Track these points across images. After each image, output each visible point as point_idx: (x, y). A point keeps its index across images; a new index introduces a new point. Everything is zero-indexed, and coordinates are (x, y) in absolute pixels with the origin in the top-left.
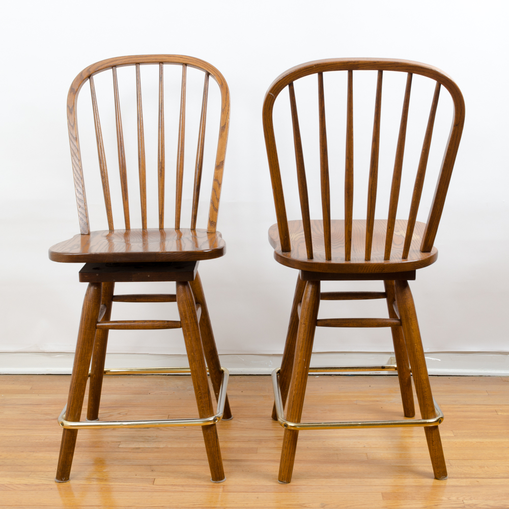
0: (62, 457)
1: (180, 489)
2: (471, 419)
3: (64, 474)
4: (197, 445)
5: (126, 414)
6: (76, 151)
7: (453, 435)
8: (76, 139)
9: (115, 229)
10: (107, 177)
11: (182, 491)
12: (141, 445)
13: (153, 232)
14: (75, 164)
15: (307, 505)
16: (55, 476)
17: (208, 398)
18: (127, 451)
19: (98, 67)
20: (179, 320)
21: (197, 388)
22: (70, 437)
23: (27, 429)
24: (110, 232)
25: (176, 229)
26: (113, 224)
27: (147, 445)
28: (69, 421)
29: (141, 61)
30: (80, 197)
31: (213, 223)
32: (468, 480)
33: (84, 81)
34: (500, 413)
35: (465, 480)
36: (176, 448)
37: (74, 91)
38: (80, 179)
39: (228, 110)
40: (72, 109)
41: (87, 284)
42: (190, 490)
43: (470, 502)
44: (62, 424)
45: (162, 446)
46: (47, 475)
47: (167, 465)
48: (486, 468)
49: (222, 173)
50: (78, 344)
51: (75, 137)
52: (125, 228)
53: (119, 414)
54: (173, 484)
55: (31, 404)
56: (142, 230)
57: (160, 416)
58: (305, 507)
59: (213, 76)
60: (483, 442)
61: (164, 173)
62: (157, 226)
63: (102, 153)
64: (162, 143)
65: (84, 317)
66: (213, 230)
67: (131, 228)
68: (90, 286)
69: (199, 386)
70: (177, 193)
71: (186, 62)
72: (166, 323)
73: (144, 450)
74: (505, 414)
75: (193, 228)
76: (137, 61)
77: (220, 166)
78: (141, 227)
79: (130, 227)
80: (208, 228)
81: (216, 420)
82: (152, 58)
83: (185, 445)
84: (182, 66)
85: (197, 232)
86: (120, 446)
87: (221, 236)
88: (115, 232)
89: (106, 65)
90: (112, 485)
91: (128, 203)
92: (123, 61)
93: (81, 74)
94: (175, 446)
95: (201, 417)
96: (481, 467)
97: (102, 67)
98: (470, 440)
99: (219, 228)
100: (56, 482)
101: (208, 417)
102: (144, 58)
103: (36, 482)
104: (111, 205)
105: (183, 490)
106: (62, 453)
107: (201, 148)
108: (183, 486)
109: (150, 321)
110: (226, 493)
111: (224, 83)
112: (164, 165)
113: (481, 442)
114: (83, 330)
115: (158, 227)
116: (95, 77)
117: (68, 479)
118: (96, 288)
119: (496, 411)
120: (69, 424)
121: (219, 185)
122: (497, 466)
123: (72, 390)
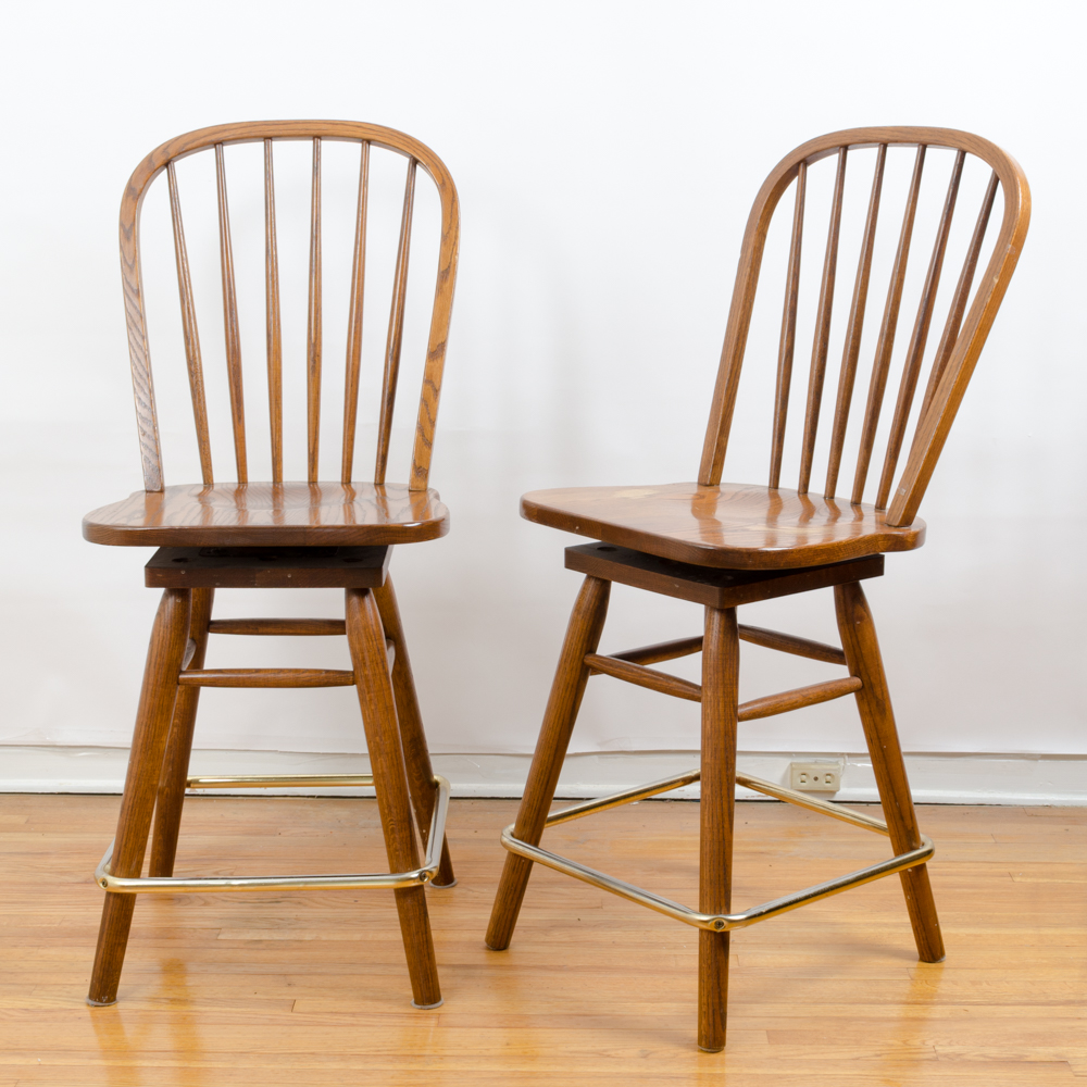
0: (101, 951)
1: (349, 1020)
2: (958, 890)
3: (105, 987)
4: (382, 936)
5: (231, 873)
6: (137, 318)
8: (138, 293)
9: (215, 482)
10: (201, 372)
11: (353, 1025)
12: (265, 936)
13: (296, 489)
14: (134, 344)
15: (613, 1053)
16: (87, 994)
17: (408, 831)
18: (234, 946)
19: (186, 144)
20: (351, 668)
21: (386, 811)
22: (120, 910)
24: (205, 488)
25: (343, 484)
26: (211, 471)
27: (276, 936)
28: (119, 877)
29: (276, 133)
30: (145, 413)
31: (421, 470)
32: (945, 1007)
33: (155, 172)
34: (1018, 879)
35: (939, 1007)
36: (337, 941)
37: (134, 194)
38: (145, 376)
39: (456, 237)
40: (129, 230)
41: (161, 591)
42: (369, 1023)
43: (949, 1050)
44: (105, 883)
45: (308, 937)
46: (68, 992)
47: (321, 974)
48: (985, 984)
49: (441, 368)
50: (139, 717)
51: (135, 288)
52: (236, 480)
53: (216, 873)
54: (334, 1010)
55: (28, 853)
56: (271, 485)
58: (608, 1056)
59: (424, 167)
60: (980, 936)
61: (320, 366)
62: (304, 477)
63: (190, 324)
64: (316, 304)
65: (153, 660)
66: (421, 485)
67: (249, 480)
68: (166, 596)
69: (390, 808)
70: (346, 407)
71: (368, 137)
72: (324, 675)
73: (270, 945)
74: (1029, 880)
75: (380, 483)
76: (267, 134)
77: (436, 352)
78: (270, 478)
79: (246, 479)
80: (412, 481)
81: (425, 876)
82: (299, 126)
83: (357, 937)
84: (360, 145)
85: (387, 490)
86: (220, 937)
87: (437, 497)
88: (215, 488)
89: (202, 141)
91: (244, 427)
92: (238, 133)
93: (149, 159)
94: (337, 937)
95: (394, 871)
96: (974, 983)
97: (194, 144)
99: (433, 482)
100: (88, 1005)
101: (407, 871)
102: (281, 127)
103: (47, 1005)
104: (207, 432)
105: (355, 1023)
106: (103, 943)
107: (398, 314)
108: (353, 1014)
109: (290, 671)
110: (445, 1029)
111: (447, 181)
112: (320, 351)
113: (975, 935)
114: (150, 687)
115: (306, 479)
116: (180, 165)
117: (114, 999)
118: (179, 601)
119: (1010, 875)
120: (120, 883)
121: (436, 392)
122: (1008, 982)
123: (126, 812)
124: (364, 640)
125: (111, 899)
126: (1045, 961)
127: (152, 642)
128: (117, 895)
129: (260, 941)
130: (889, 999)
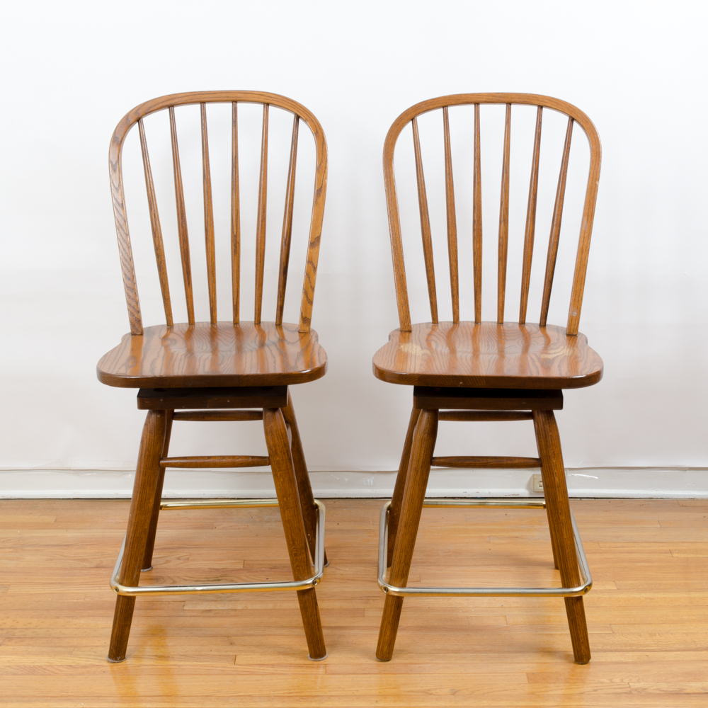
0: (116, 631)
1: (270, 670)
2: (639, 564)
3: (118, 651)
4: (285, 605)
5: (188, 559)
6: (122, 222)
7: (615, 588)
8: (122, 205)
9: (174, 323)
10: (164, 255)
11: (273, 674)
12: (213, 606)
13: (225, 326)
14: (121, 240)
15: (433, 692)
16: (107, 653)
17: (305, 555)
18: (195, 614)
19: (150, 108)
20: (267, 455)
21: (291, 544)
22: (125, 608)
23: (59, 583)
24: (168, 328)
25: (255, 324)
26: (172, 317)
27: (219, 606)
28: (125, 586)
29: (208, 99)
30: (129, 283)
31: (306, 320)
32: (634, 653)
33: (130, 126)
34: (675, 555)
35: (631, 654)
36: (259, 610)
37: (118, 141)
38: (128, 260)
39: (326, 167)
40: (116, 166)
41: (146, 412)
42: (283, 672)
43: (637, 685)
44: (117, 590)
45: (239, 607)
46: (95, 652)
47: (250, 635)
48: (658, 635)
49: (318, 253)
51: (121, 202)
52: (187, 321)
53: (179, 559)
54: (261, 663)
55: (58, 545)
56: (210, 325)
57: (233, 561)
58: (431, 694)
59: (305, 121)
60: (653, 599)
61: (239, 249)
62: (230, 318)
63: (156, 223)
65: (144, 453)
66: (307, 329)
67: (196, 321)
68: (150, 414)
69: (293, 541)
70: (256, 276)
71: (267, 101)
72: (251, 460)
73: (217, 613)
74: (683, 556)
75: (279, 323)
76: (202, 99)
77: (315, 242)
78: (209, 319)
79: (194, 321)
80: (300, 326)
81: (316, 582)
82: (223, 95)
83: (270, 606)
84: (263, 106)
85: (285, 331)
86: (186, 608)
87: (317, 337)
88: (175, 328)
89: (160, 105)
90: (181, 665)
91: (192, 289)
92: (184, 100)
93: (127, 117)
94: (258, 606)
95: (297, 579)
96: (652, 635)
97: (155, 108)
98: (637, 595)
99: (315, 324)
100: (108, 662)
101: (305, 579)
102: (211, 95)
103: (83, 662)
104: (169, 293)
105: (275, 672)
106: (117, 626)
107: (289, 217)
108: (273, 665)
109: (230, 457)
110: (330, 676)
111: (319, 130)
112: (239, 239)
113: (651, 599)
114: (142, 470)
115: (232, 320)
116: (146, 120)
117: (124, 658)
118: (158, 416)
119: (671, 552)
120: (126, 590)
121: (315, 269)
122: (671, 634)
123: (128, 546)
124: (276, 439)
125: (121, 599)
126: (694, 618)
127: (142, 442)
128: (125, 597)
129: (210, 610)
130: (600, 648)
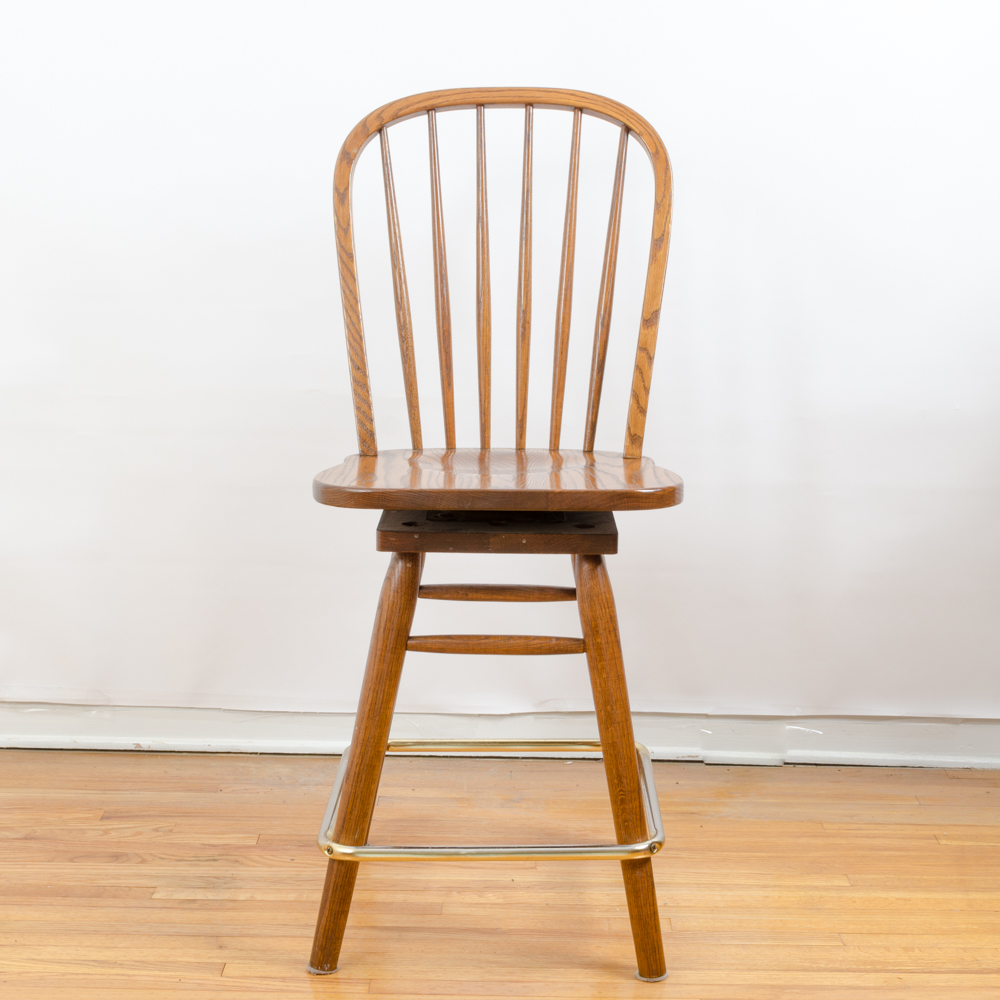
0: (324, 919)
3: (327, 955)
6: (350, 280)
8: (352, 256)
9: (424, 447)
10: (412, 338)
13: (502, 456)
17: (637, 802)
19: (401, 109)
20: (581, 636)
21: (616, 781)
22: (344, 877)
24: (414, 453)
25: (550, 450)
26: (420, 436)
28: (344, 844)
29: (488, 101)
30: (357, 375)
31: (635, 438)
33: (367, 137)
37: (347, 158)
38: (358, 339)
39: (670, 206)
40: (342, 195)
41: (388, 556)
44: (330, 851)
49: (655, 336)
50: (366, 682)
51: (348, 250)
52: (444, 446)
56: (479, 451)
59: (636, 135)
61: (529, 333)
62: (511, 444)
63: (401, 286)
64: (526, 271)
65: (383, 625)
66: (636, 453)
67: (457, 446)
68: (395, 561)
69: (619, 777)
70: (554, 375)
71: (580, 105)
72: (554, 642)
75: (589, 450)
76: (480, 101)
77: (650, 320)
79: (455, 445)
80: (626, 448)
81: (654, 848)
84: (572, 113)
85: (595, 456)
88: (424, 453)
89: (416, 106)
91: (453, 393)
92: (452, 99)
93: (364, 124)
95: (622, 841)
97: (407, 110)
99: (647, 450)
100: (310, 973)
101: (635, 843)
102: (485, 94)
104: (417, 397)
106: (326, 912)
109: (520, 637)
111: (660, 149)
112: (530, 318)
114: (379, 653)
115: (514, 446)
116: (392, 131)
117: (336, 968)
118: (409, 565)
120: (343, 850)
121: (651, 359)
123: (351, 778)
125: (335, 866)
127: (381, 607)
128: (341, 862)
